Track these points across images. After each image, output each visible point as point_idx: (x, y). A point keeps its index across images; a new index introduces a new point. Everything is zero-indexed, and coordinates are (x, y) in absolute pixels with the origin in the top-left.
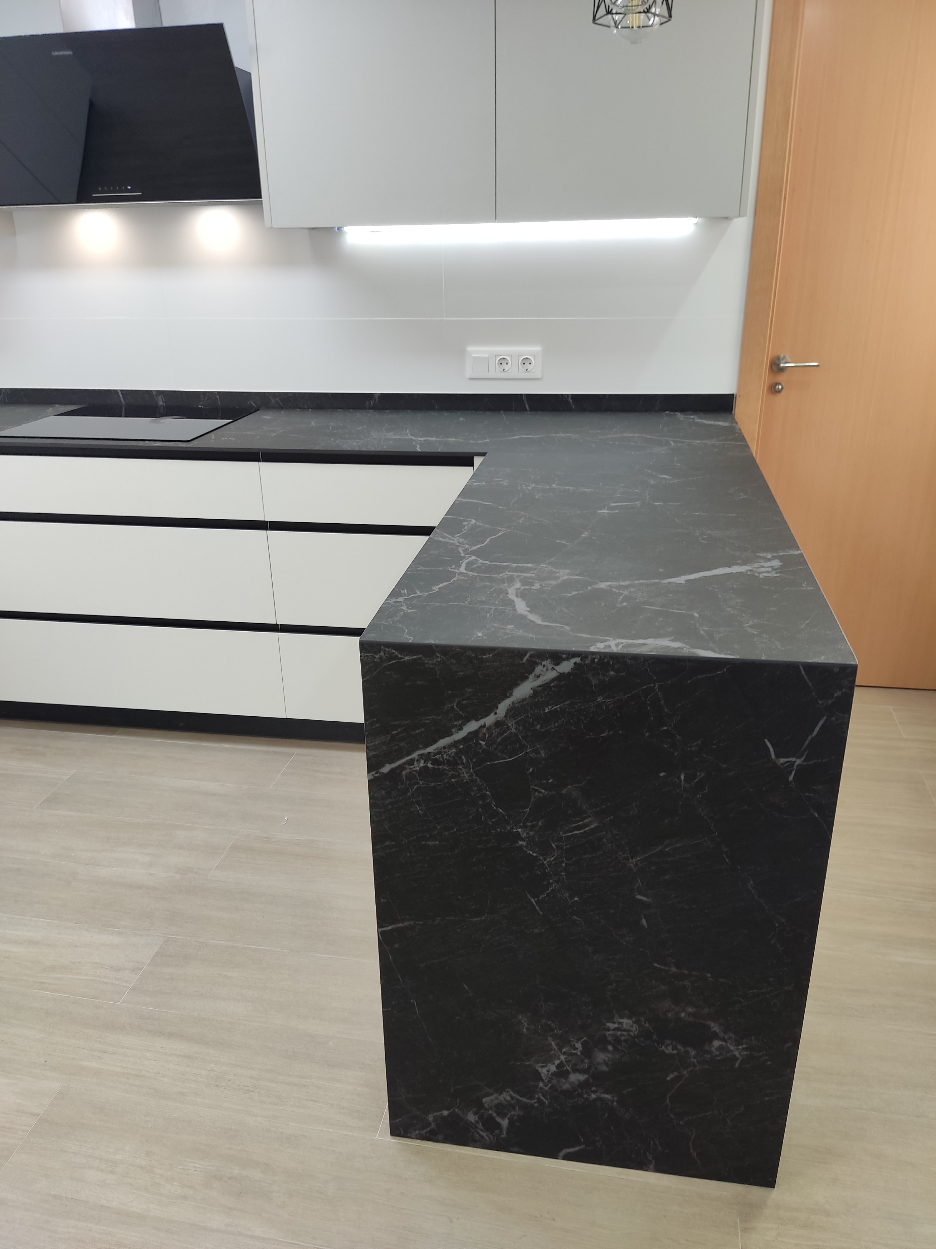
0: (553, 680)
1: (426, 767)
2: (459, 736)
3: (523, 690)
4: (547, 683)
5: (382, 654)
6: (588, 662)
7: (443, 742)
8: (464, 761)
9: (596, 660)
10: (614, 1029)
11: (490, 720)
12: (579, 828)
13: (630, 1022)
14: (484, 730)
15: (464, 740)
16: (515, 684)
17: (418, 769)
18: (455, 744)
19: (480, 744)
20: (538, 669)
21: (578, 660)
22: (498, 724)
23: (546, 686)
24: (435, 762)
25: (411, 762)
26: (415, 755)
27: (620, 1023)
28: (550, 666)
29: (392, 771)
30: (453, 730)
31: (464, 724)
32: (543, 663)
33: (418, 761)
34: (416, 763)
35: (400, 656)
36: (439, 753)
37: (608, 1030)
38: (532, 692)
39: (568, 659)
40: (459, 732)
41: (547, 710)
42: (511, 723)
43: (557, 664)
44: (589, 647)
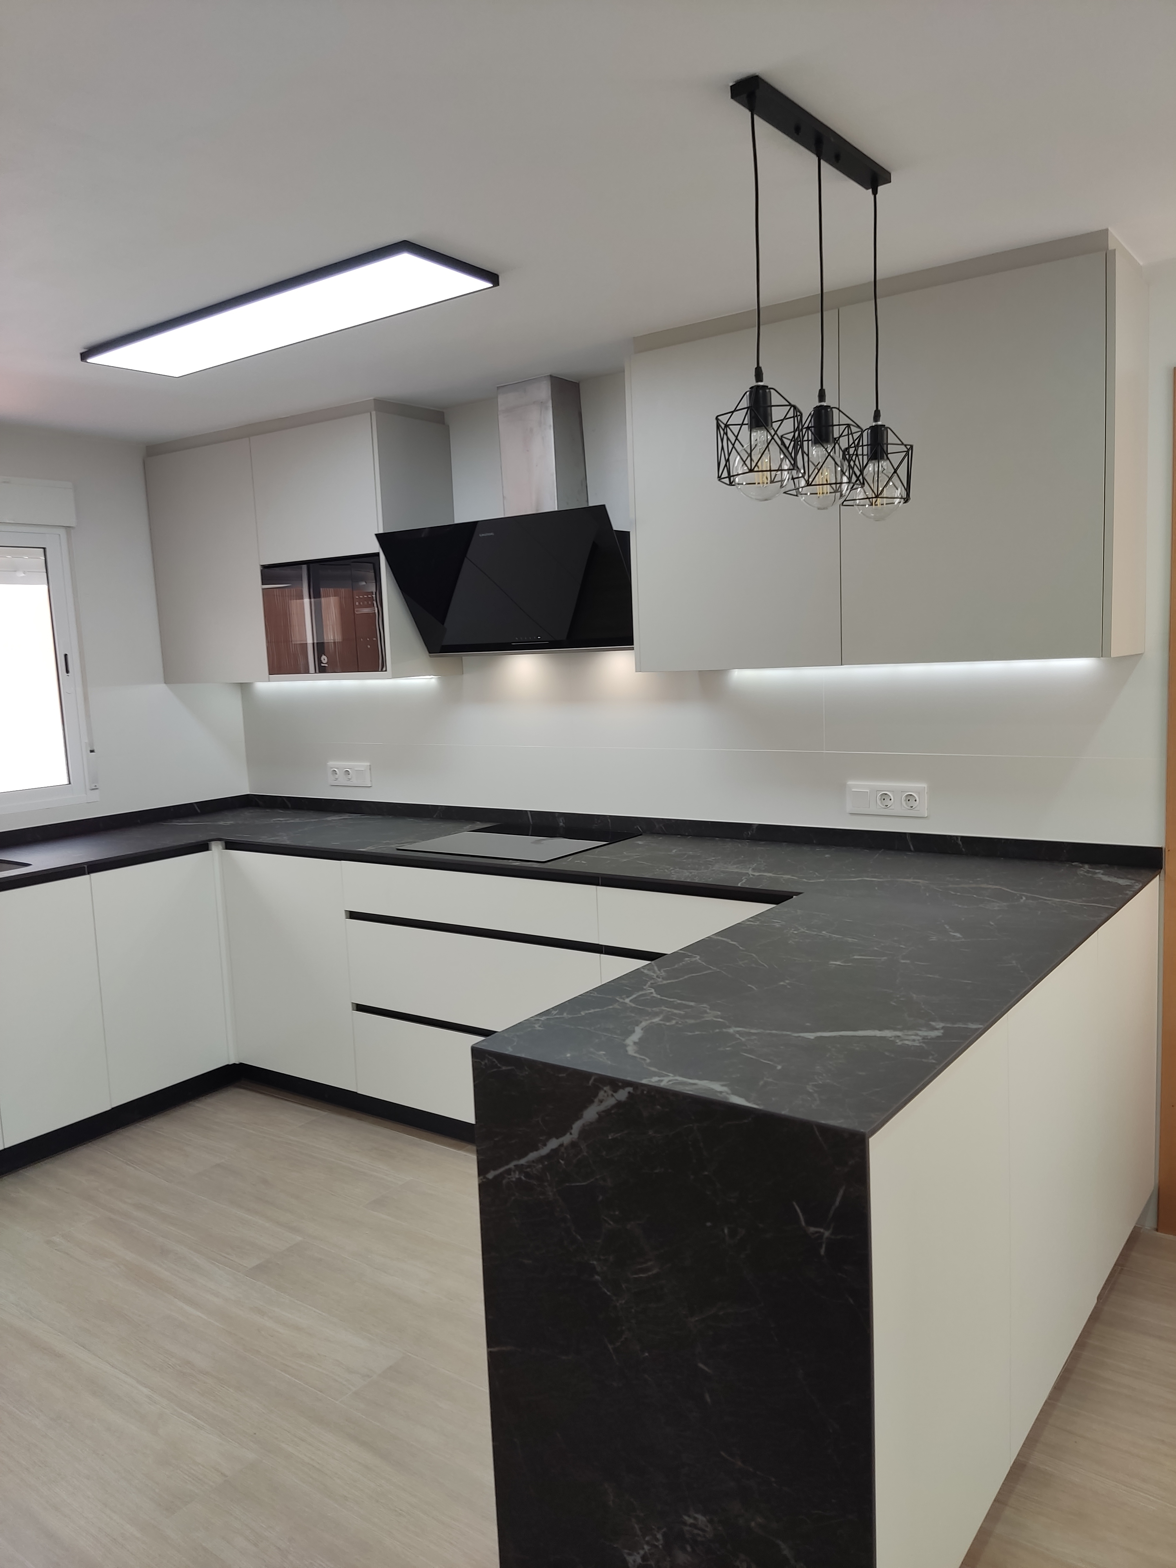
0: (613, 1107)
1: (520, 1179)
2: (544, 1151)
3: (591, 1114)
4: (608, 1109)
5: (486, 1061)
6: (639, 1092)
7: (533, 1156)
8: (549, 1178)
9: (645, 1092)
10: (691, 1525)
11: (566, 1139)
12: (643, 1271)
13: (704, 1519)
14: (563, 1150)
15: (548, 1156)
16: (584, 1107)
17: (514, 1179)
18: (541, 1159)
19: (560, 1163)
20: (601, 1094)
21: (630, 1089)
22: (573, 1144)
23: (607, 1112)
24: (527, 1175)
25: (509, 1172)
26: (511, 1165)
27: (695, 1519)
28: (610, 1092)
29: (496, 1177)
30: (540, 1145)
31: (548, 1140)
32: (605, 1088)
33: (514, 1172)
34: (512, 1173)
35: (499, 1065)
36: (529, 1166)
37: (685, 1523)
38: (597, 1116)
39: (623, 1087)
40: (544, 1148)
41: (610, 1138)
42: (583, 1146)
43: (615, 1091)
44: (641, 1079)
